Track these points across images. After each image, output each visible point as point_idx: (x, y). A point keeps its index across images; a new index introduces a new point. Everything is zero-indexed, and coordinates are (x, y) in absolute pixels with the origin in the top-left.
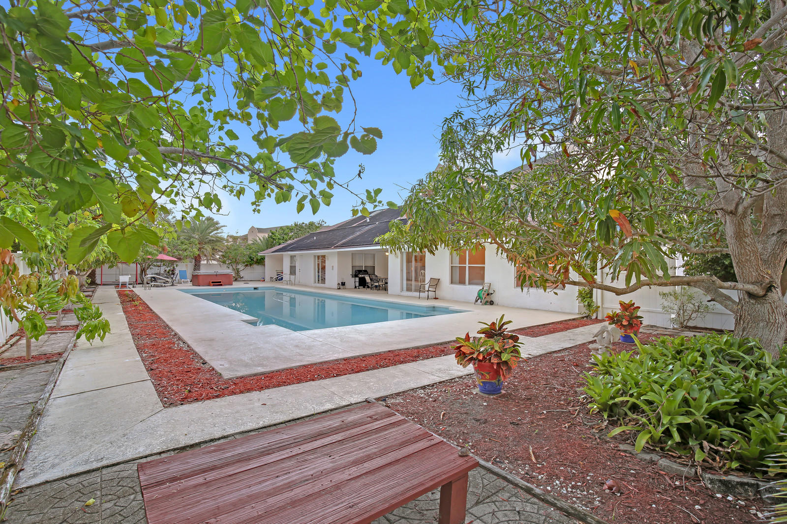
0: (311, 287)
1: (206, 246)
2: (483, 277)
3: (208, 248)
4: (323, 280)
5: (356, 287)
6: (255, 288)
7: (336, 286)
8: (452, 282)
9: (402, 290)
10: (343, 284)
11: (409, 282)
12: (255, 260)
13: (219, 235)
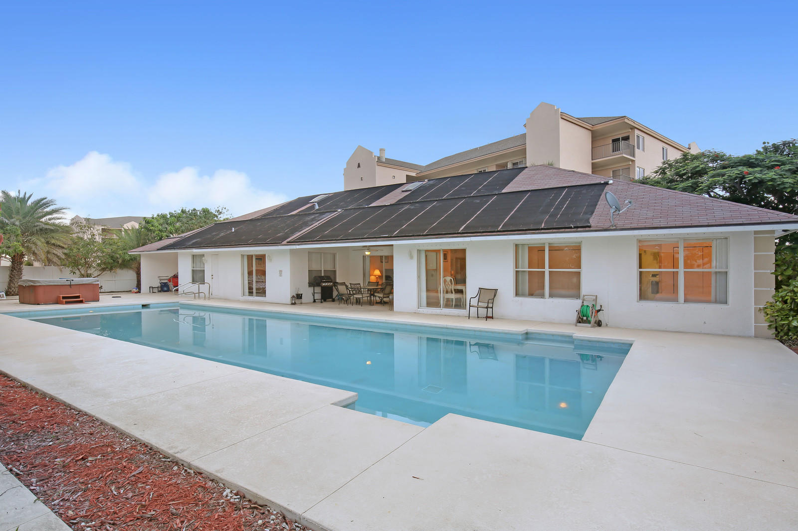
0: (238, 301)
1: (34, 239)
2: (578, 286)
3: (40, 243)
4: (262, 292)
5: (314, 301)
6: (144, 306)
7: (289, 301)
8: (517, 294)
9: (420, 306)
10: (299, 296)
11: (433, 294)
12: (120, 261)
13: (57, 222)
